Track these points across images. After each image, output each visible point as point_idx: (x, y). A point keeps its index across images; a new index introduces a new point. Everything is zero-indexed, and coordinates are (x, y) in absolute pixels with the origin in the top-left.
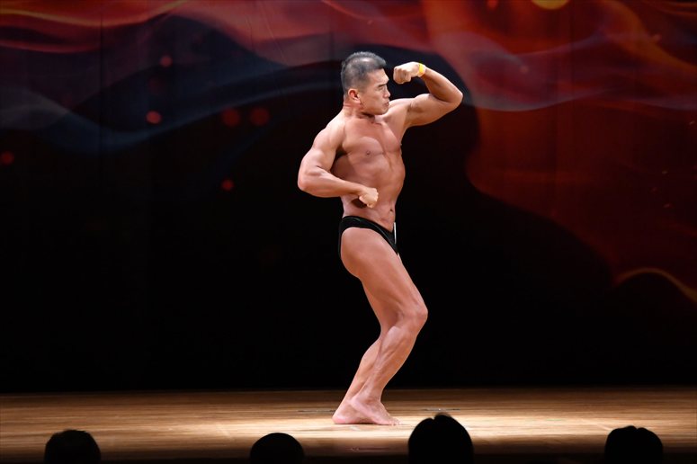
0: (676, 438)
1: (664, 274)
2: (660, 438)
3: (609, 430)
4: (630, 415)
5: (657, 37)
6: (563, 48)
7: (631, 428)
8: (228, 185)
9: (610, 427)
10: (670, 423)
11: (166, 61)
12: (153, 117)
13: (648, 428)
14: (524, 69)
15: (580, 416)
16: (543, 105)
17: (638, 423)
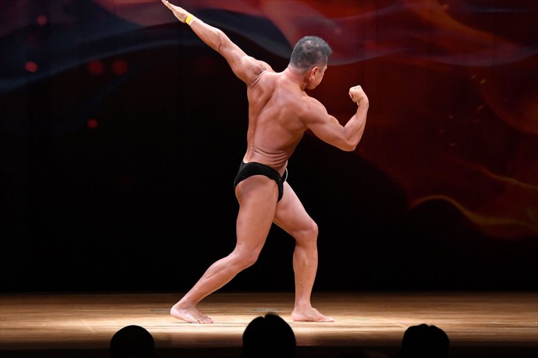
0: (459, 334)
1: (450, 200)
2: (447, 334)
3: (405, 328)
4: (422, 316)
5: (446, 7)
6: (370, 14)
7: (424, 326)
8: (93, 124)
9: (405, 324)
10: (454, 322)
11: (41, 20)
12: (31, 67)
13: (437, 326)
14: (338, 31)
15: (381, 315)
16: (354, 61)
17: (429, 322)
